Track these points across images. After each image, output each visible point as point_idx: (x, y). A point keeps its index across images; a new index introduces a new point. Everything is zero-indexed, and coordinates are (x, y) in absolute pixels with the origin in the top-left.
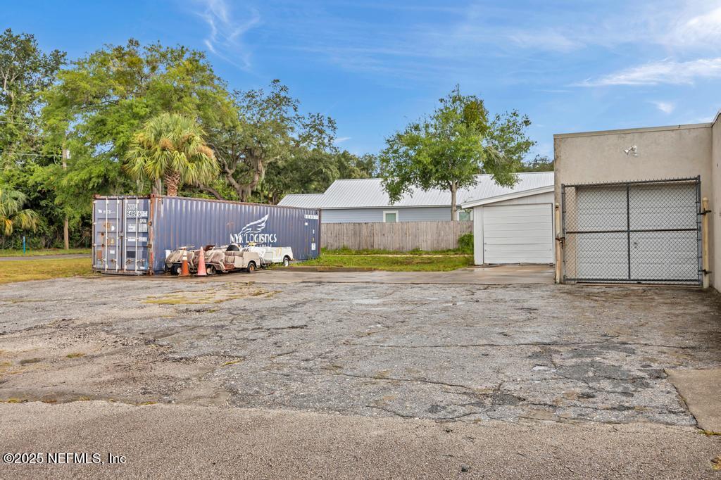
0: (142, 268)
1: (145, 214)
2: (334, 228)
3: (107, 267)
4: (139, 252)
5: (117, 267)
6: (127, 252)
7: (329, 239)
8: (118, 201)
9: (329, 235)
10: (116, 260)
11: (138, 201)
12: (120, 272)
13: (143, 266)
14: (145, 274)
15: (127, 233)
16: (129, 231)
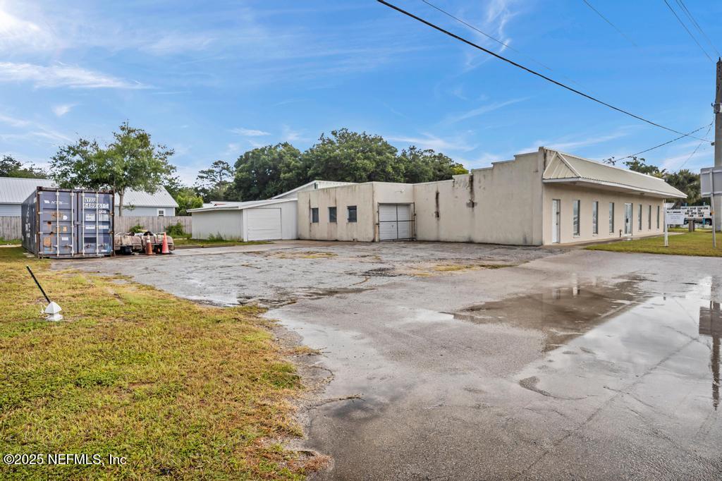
0: (103, 251)
1: (106, 206)
2: (11, 221)
3: (58, 252)
4: (99, 238)
5: (73, 252)
6: (85, 238)
7: (5, 231)
8: (73, 194)
9: (5, 226)
10: (72, 246)
11: (97, 195)
12: (76, 256)
13: (105, 249)
14: (106, 256)
15: (85, 222)
16: (87, 220)
